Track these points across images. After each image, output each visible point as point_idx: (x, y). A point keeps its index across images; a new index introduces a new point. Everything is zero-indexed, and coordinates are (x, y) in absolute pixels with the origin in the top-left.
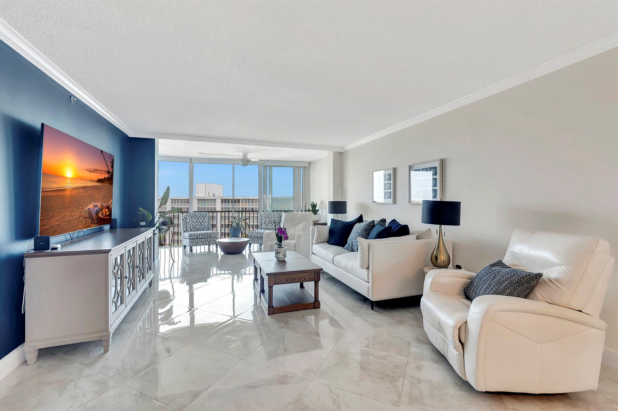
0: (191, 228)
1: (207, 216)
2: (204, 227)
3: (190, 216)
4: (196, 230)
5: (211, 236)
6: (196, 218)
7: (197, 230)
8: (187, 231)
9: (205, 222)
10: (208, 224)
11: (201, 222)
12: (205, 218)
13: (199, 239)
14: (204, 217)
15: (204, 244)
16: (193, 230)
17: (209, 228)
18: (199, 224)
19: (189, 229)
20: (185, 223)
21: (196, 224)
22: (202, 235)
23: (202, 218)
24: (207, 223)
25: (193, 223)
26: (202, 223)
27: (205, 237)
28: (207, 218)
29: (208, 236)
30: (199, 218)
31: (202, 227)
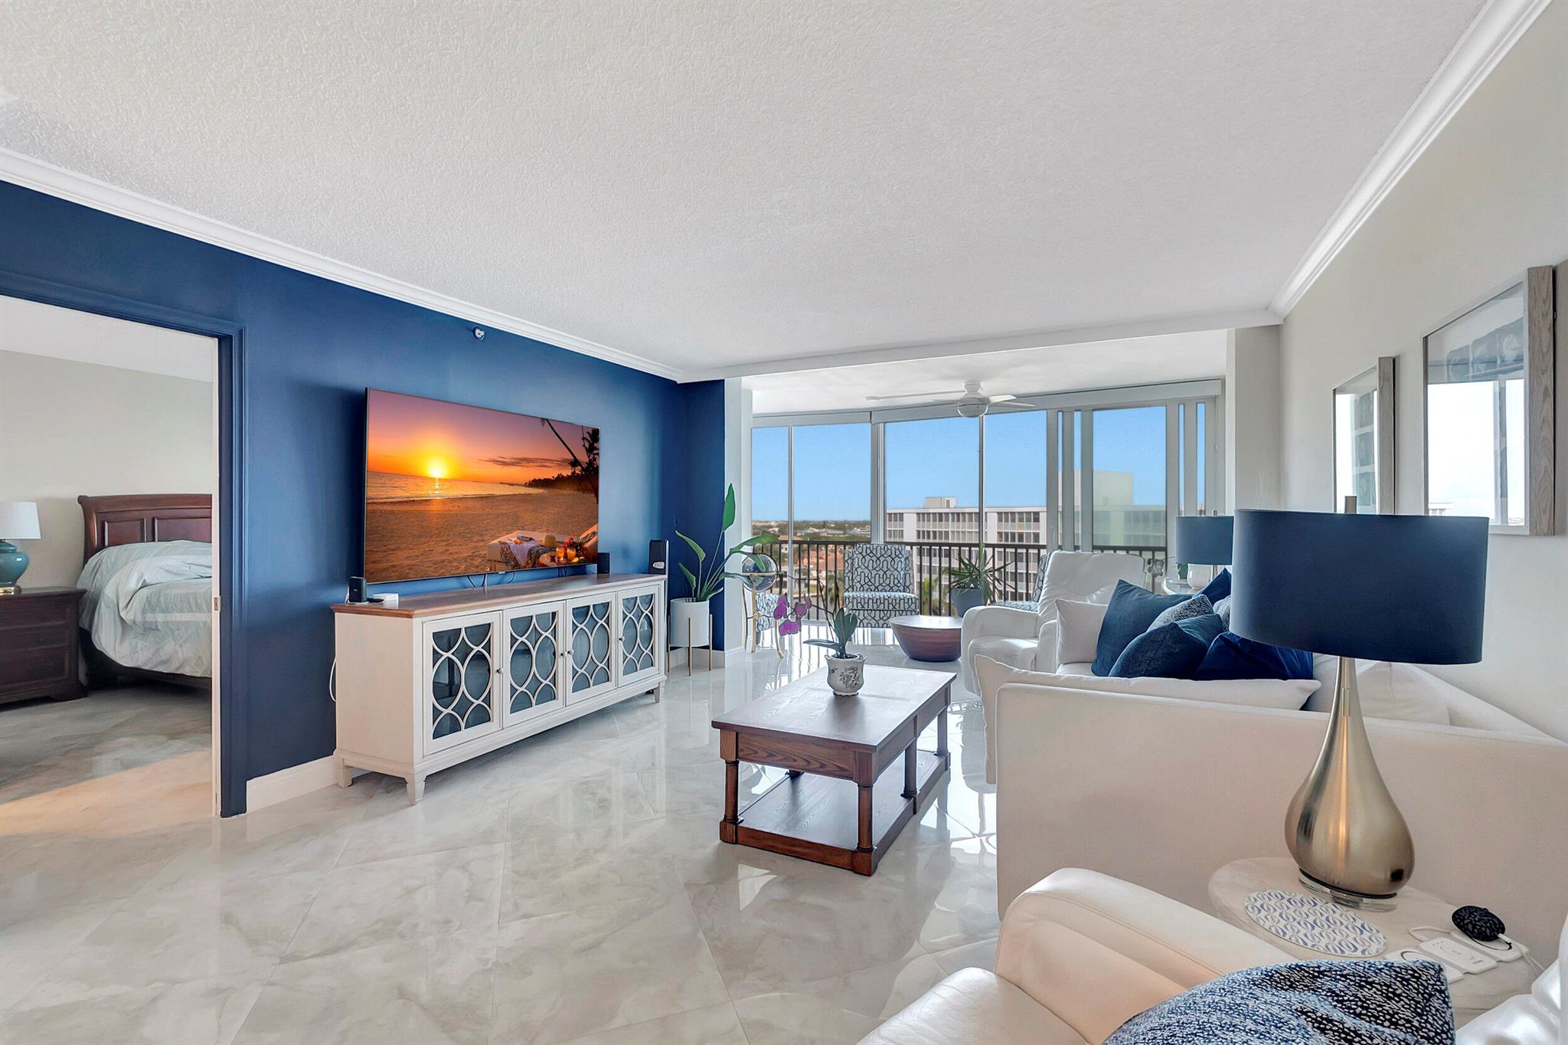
0: (862, 583)
1: (900, 556)
2: (892, 582)
3: (861, 553)
4: (873, 588)
5: (897, 607)
6: (874, 559)
7: (876, 587)
8: (853, 588)
9: (896, 569)
10: (905, 575)
11: (885, 569)
12: (897, 559)
13: (867, 610)
14: (893, 556)
15: (880, 626)
16: (866, 587)
17: (908, 587)
18: (881, 573)
19: (859, 585)
20: (850, 568)
21: (874, 572)
22: (875, 601)
23: (889, 559)
24: (902, 573)
25: (866, 571)
26: (888, 573)
27: (882, 607)
28: (903, 560)
29: (891, 607)
30: (882, 559)
31: (887, 582)
